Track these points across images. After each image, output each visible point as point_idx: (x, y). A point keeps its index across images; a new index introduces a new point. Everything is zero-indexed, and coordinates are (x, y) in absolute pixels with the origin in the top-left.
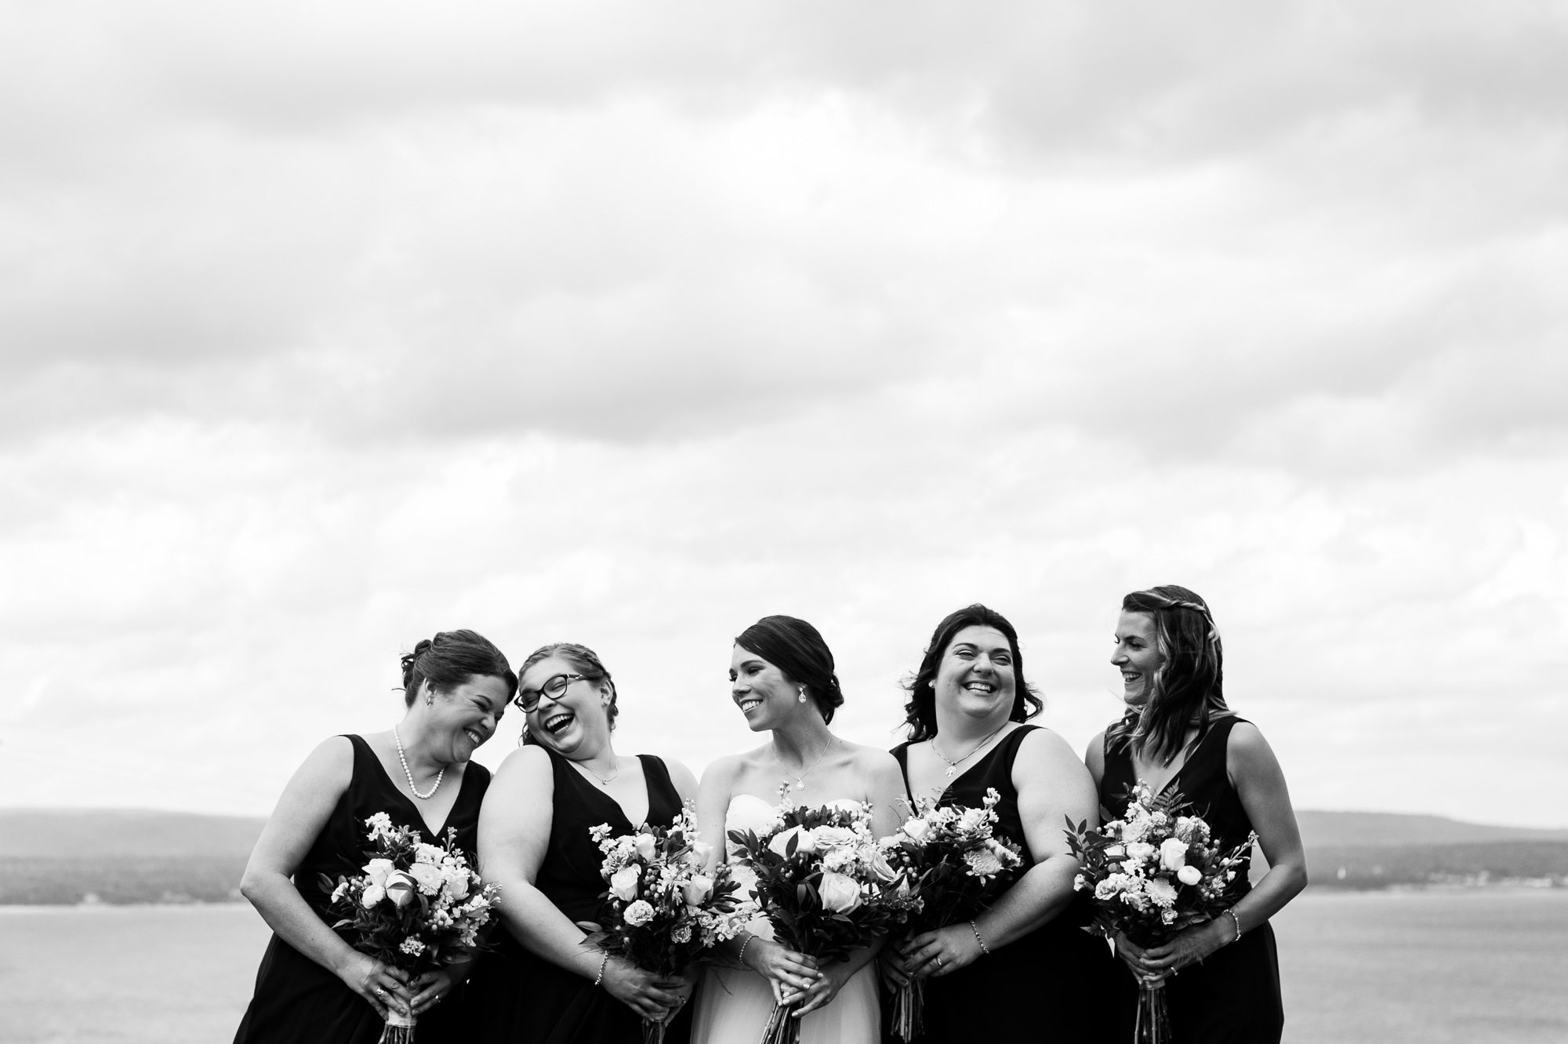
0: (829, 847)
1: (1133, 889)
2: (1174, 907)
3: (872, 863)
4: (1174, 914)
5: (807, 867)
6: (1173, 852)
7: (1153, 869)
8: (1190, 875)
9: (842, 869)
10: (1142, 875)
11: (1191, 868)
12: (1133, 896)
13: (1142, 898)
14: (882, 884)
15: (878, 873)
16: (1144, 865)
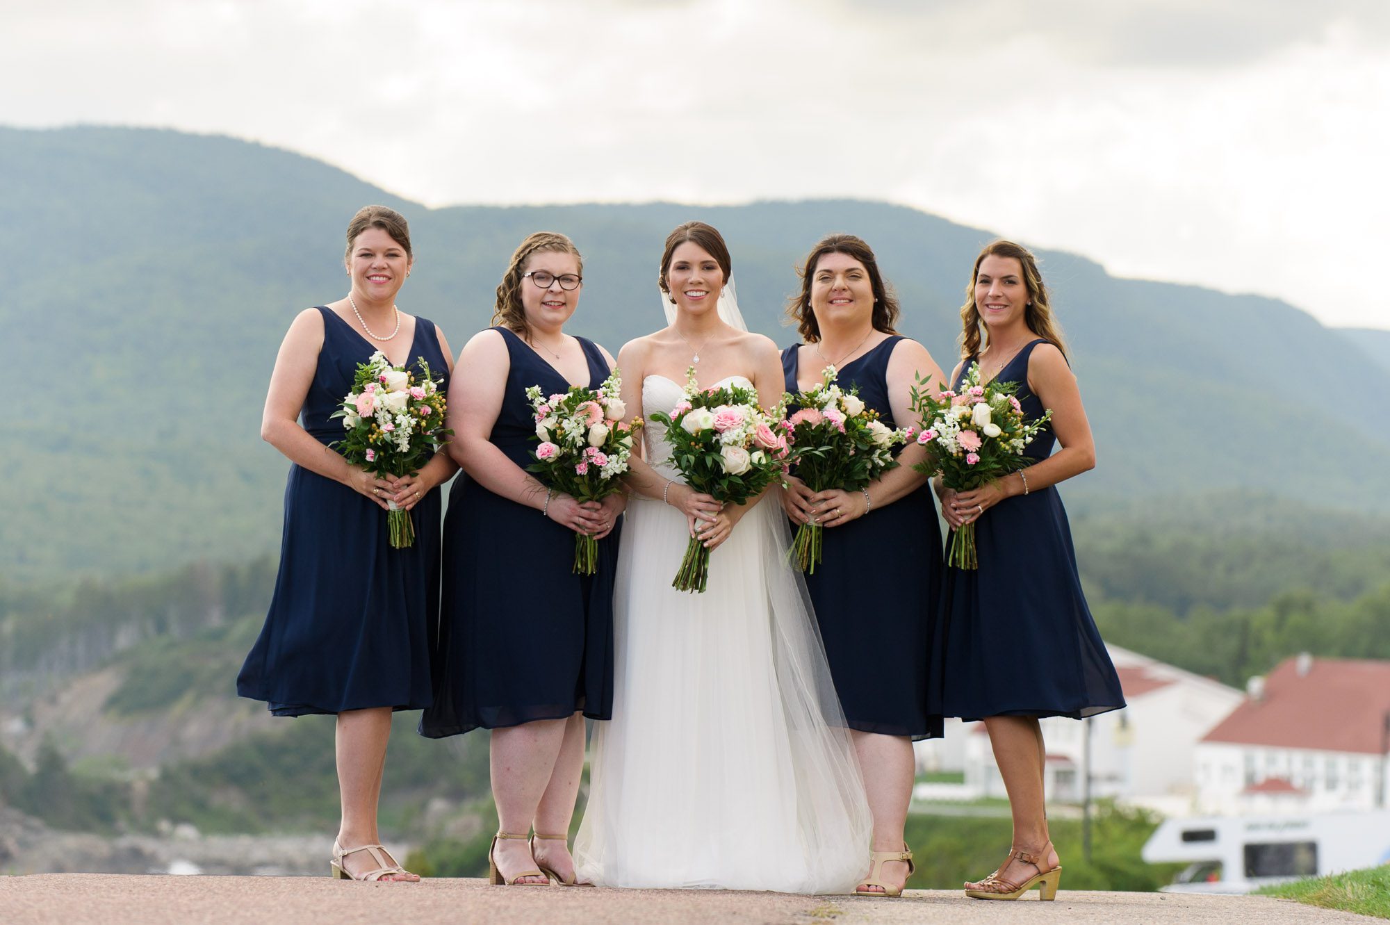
0: (725, 427)
1: (948, 436)
2: (978, 453)
3: (758, 434)
4: (977, 458)
5: (709, 442)
6: (982, 413)
7: (966, 423)
8: (993, 430)
9: (735, 443)
10: (958, 427)
11: (995, 425)
12: (947, 441)
13: (955, 444)
14: (767, 451)
15: (762, 442)
16: (959, 420)
